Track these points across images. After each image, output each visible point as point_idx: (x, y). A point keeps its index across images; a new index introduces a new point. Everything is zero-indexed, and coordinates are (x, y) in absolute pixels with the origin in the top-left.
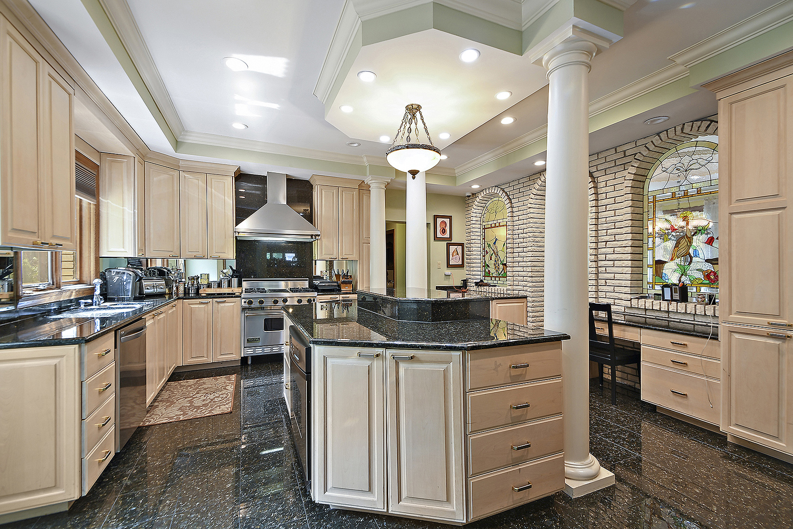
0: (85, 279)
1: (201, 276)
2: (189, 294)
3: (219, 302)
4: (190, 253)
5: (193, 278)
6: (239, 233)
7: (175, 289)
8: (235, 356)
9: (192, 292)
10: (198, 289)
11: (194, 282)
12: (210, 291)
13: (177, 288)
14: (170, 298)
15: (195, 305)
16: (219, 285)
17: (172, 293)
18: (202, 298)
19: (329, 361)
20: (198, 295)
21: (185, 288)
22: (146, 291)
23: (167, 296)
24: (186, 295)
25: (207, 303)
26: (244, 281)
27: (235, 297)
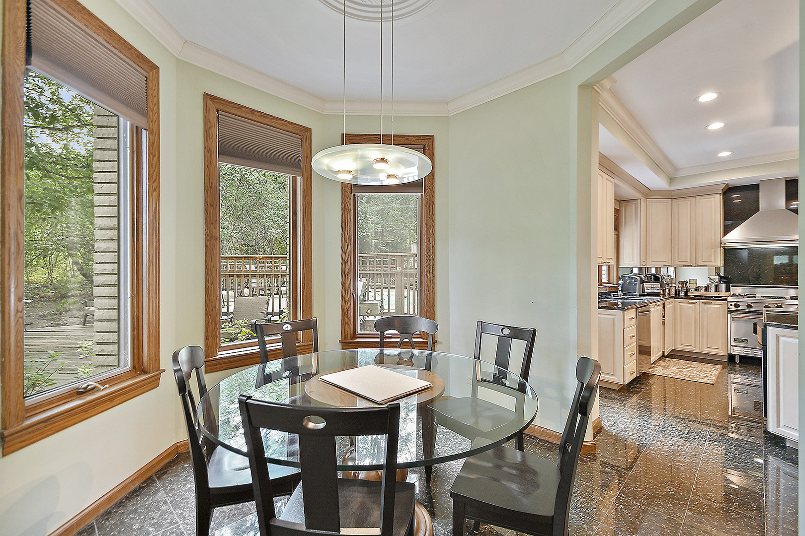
0: (611, 281)
1: (690, 282)
2: (679, 295)
3: (705, 304)
4: (680, 263)
5: (683, 283)
6: (725, 243)
7: (667, 290)
8: (722, 352)
9: (682, 294)
10: (686, 292)
11: (683, 286)
12: (697, 294)
13: (669, 290)
14: (663, 297)
15: (683, 304)
16: (707, 289)
17: (665, 294)
18: (690, 299)
19: (781, 339)
20: (686, 296)
21: (676, 290)
22: (646, 291)
23: (661, 296)
24: (677, 295)
25: (694, 303)
26: (732, 286)
27: (721, 300)
